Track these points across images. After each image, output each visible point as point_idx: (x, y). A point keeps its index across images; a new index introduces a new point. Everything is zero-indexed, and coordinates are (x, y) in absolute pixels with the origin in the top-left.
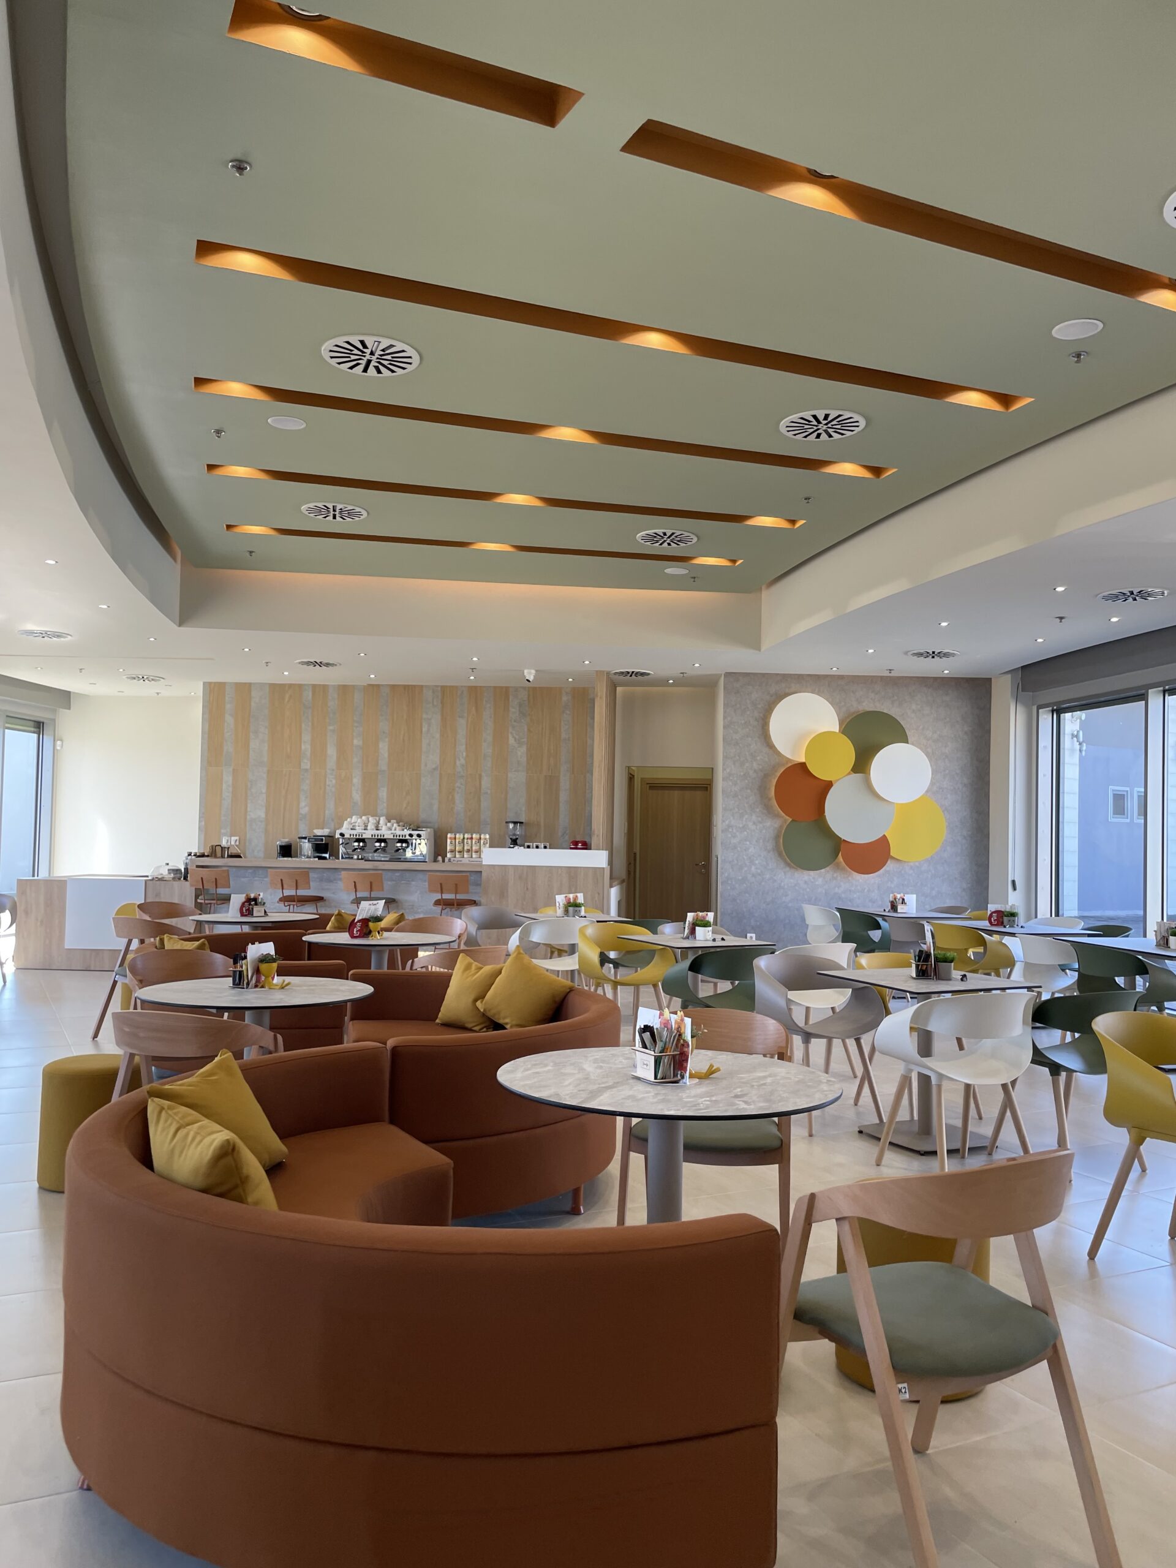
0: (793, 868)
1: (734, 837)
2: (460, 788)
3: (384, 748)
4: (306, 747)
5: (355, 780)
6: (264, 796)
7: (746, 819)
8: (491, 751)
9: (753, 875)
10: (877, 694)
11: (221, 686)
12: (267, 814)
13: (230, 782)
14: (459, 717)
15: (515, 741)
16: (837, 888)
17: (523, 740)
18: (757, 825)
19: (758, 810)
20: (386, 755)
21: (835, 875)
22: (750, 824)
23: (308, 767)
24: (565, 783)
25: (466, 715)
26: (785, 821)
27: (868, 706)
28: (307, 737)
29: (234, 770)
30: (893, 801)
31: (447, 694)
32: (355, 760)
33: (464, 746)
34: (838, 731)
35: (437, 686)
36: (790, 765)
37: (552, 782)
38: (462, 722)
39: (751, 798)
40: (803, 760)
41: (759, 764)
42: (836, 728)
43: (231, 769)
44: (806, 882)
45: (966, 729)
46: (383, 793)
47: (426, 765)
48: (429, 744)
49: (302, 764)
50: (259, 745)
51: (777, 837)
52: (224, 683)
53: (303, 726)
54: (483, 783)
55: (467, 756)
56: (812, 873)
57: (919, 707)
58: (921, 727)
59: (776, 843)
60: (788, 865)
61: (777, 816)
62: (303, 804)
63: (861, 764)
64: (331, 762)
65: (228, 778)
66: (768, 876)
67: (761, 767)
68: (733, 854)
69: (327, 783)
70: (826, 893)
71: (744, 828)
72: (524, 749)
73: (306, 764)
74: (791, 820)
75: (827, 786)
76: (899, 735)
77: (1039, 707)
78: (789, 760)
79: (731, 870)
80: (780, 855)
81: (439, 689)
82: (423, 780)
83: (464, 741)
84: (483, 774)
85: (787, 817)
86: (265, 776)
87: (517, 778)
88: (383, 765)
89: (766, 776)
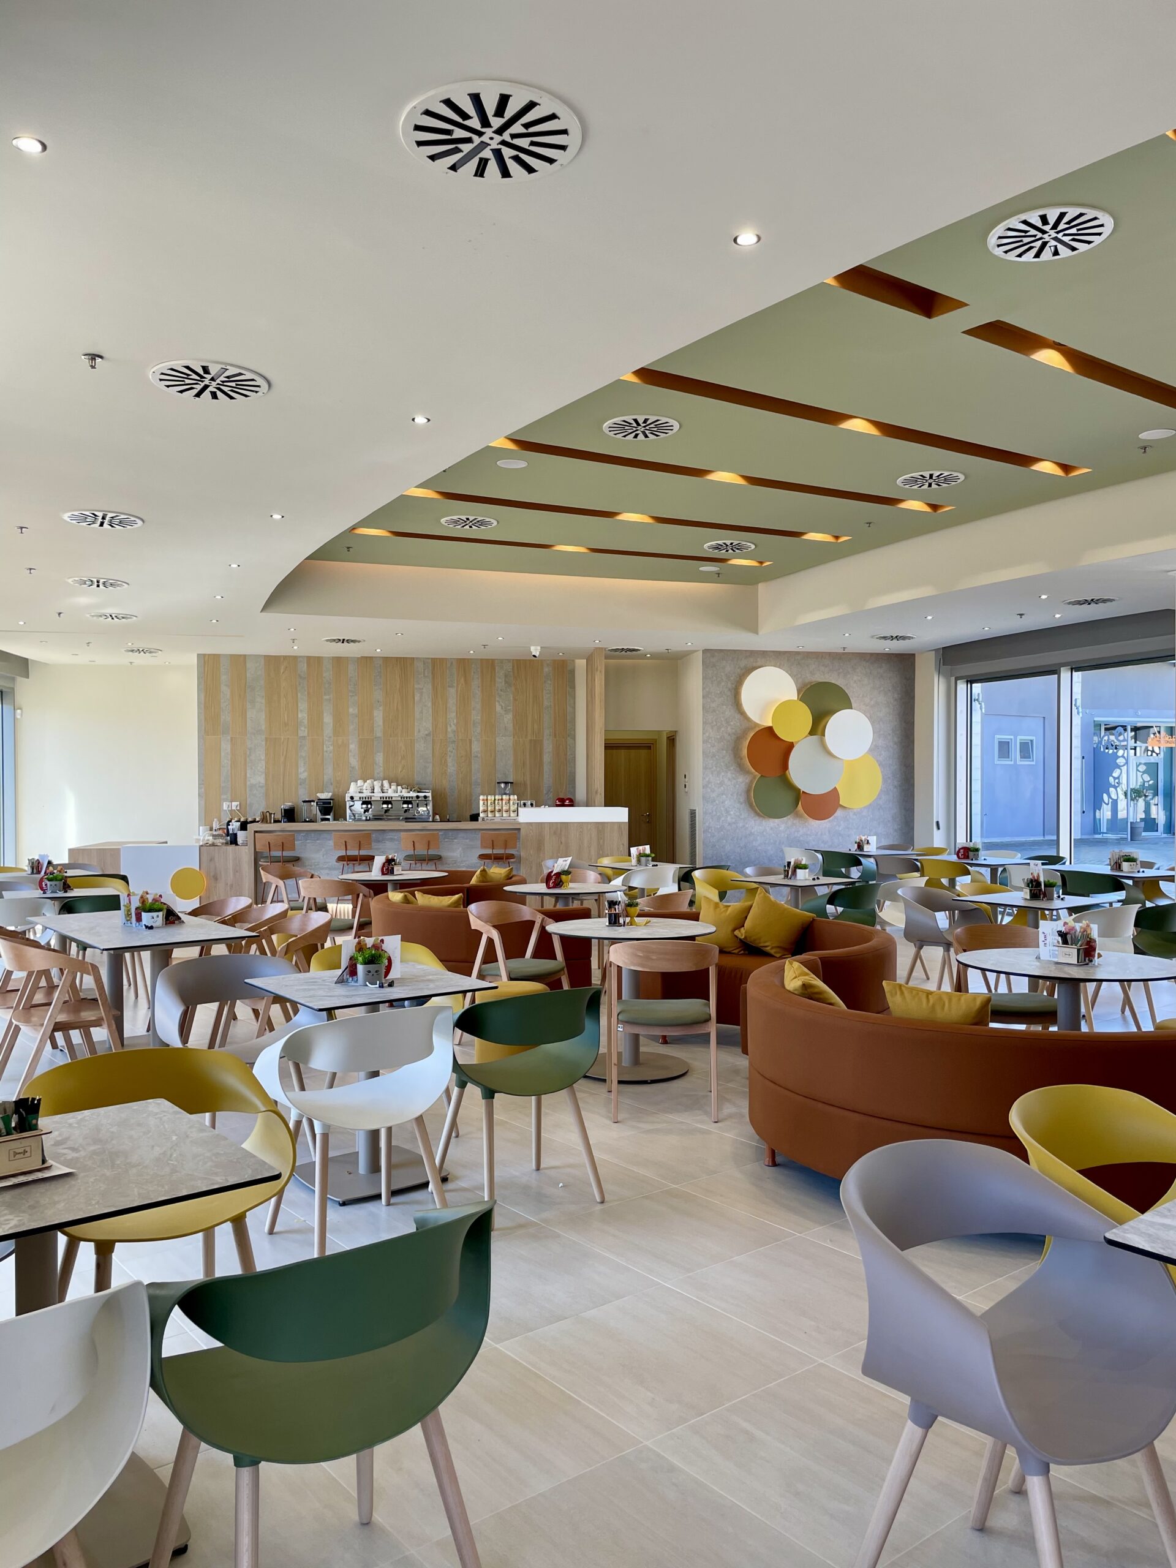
0: (761, 816)
1: (713, 791)
2: (452, 752)
3: (378, 716)
4: (303, 716)
5: (352, 747)
6: (263, 763)
7: (723, 776)
8: (480, 718)
9: (729, 824)
10: (826, 667)
11: (216, 657)
12: (266, 780)
13: (229, 750)
14: (449, 687)
15: (502, 708)
16: (796, 833)
17: (509, 708)
18: (731, 781)
19: (732, 768)
20: (381, 723)
21: (795, 822)
22: (726, 780)
23: (306, 734)
24: (548, 746)
25: (455, 685)
26: (755, 777)
27: (819, 677)
28: (303, 706)
29: (232, 738)
30: (842, 758)
31: (437, 666)
32: (351, 727)
33: (455, 714)
34: (796, 698)
35: (428, 658)
36: (757, 729)
37: (536, 745)
38: (452, 691)
39: (726, 758)
40: (770, 724)
41: (732, 729)
42: (794, 695)
43: (229, 738)
44: (772, 829)
45: (896, 696)
46: (380, 758)
47: (419, 732)
48: (421, 712)
49: (299, 731)
50: (257, 715)
51: (748, 791)
52: (218, 656)
53: (299, 694)
54: (473, 747)
55: (457, 723)
56: (777, 821)
57: (859, 678)
58: (861, 696)
59: (748, 796)
60: (758, 815)
61: (748, 772)
62: (301, 770)
63: (817, 727)
64: (328, 730)
65: (226, 746)
66: (741, 825)
67: (734, 731)
68: (712, 806)
69: (325, 749)
70: (787, 837)
71: (722, 784)
72: (510, 716)
73: (303, 732)
74: (760, 775)
75: (790, 746)
76: (846, 703)
77: (957, 679)
78: (756, 725)
79: (711, 820)
80: (751, 806)
81: (430, 661)
82: (417, 745)
83: (454, 709)
84: (473, 739)
85: (757, 773)
86: (264, 743)
87: (505, 742)
88: (379, 732)
89: (738, 740)
